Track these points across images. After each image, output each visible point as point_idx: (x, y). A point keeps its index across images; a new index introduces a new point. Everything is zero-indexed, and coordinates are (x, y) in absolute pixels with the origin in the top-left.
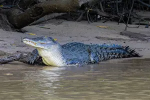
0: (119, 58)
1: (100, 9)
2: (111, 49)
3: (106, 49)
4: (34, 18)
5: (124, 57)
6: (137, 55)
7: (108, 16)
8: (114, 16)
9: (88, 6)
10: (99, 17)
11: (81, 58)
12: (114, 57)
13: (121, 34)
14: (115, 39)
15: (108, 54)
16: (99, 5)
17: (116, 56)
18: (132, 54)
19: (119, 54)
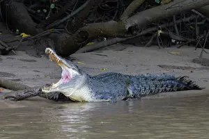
0: (173, 91)
1: (174, 32)
2: (160, 80)
3: (153, 80)
4: (79, 44)
5: (179, 90)
6: (196, 88)
7: (183, 40)
8: (190, 40)
9: (137, 30)
10: (173, 41)
11: (114, 91)
12: (165, 89)
13: (194, 61)
14: (181, 68)
15: (156, 86)
16: (174, 28)
17: (168, 89)
18: (190, 86)
19: (172, 87)
